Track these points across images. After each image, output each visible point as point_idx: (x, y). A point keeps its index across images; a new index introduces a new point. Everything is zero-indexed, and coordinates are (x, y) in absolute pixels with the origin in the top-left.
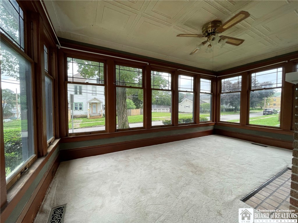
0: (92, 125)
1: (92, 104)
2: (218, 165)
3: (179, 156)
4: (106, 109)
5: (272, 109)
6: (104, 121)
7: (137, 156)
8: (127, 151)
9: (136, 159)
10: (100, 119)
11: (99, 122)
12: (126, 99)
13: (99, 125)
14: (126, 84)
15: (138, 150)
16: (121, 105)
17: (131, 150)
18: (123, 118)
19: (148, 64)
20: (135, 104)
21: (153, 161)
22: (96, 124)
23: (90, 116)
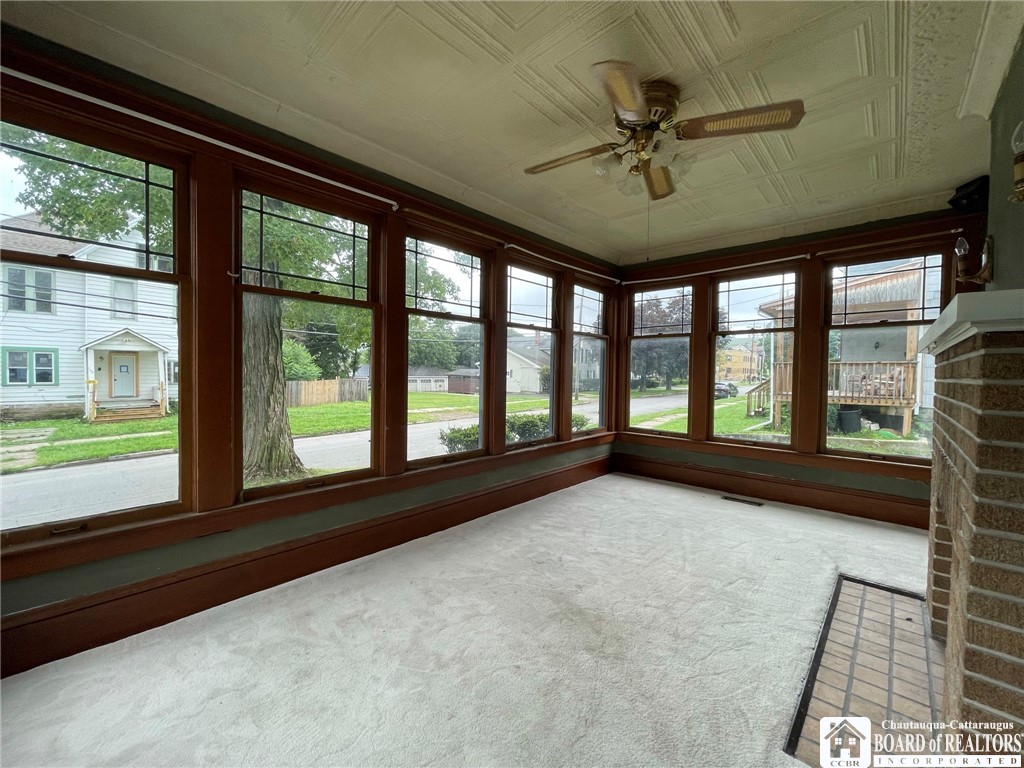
0: (110, 449)
1: (109, 360)
2: (662, 598)
3: (524, 578)
4: (184, 379)
5: (727, 383)
6: (175, 433)
7: (345, 606)
8: (296, 586)
9: (343, 622)
10: (154, 423)
11: (150, 434)
12: (279, 343)
13: (147, 449)
14: (281, 283)
15: (351, 572)
16: (261, 367)
17: (319, 578)
18: (268, 418)
19: (395, 209)
20: (316, 361)
21: (427, 623)
22: (131, 444)
23: (101, 411)
